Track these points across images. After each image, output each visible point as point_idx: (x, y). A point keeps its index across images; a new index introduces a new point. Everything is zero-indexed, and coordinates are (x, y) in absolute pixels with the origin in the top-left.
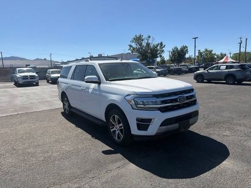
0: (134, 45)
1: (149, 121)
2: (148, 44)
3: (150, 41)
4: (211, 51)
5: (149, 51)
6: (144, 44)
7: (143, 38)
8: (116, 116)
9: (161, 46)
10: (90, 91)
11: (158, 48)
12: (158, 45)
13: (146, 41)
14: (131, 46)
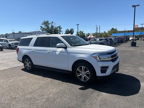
0: (43, 26)
1: (107, 67)
2: (52, 27)
3: (53, 25)
4: (83, 32)
5: (53, 30)
6: (50, 26)
7: (49, 22)
8: (83, 67)
9: (60, 28)
10: (57, 53)
11: (58, 29)
12: (58, 27)
13: (51, 25)
14: (41, 27)
